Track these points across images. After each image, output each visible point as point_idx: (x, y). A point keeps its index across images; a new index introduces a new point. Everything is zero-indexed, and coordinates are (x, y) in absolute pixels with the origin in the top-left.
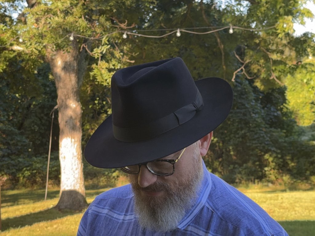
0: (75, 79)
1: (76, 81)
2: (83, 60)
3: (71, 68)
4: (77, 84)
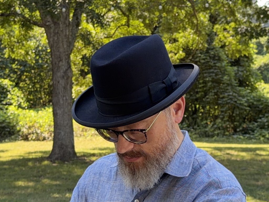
0: (67, 44)
3: (63, 34)
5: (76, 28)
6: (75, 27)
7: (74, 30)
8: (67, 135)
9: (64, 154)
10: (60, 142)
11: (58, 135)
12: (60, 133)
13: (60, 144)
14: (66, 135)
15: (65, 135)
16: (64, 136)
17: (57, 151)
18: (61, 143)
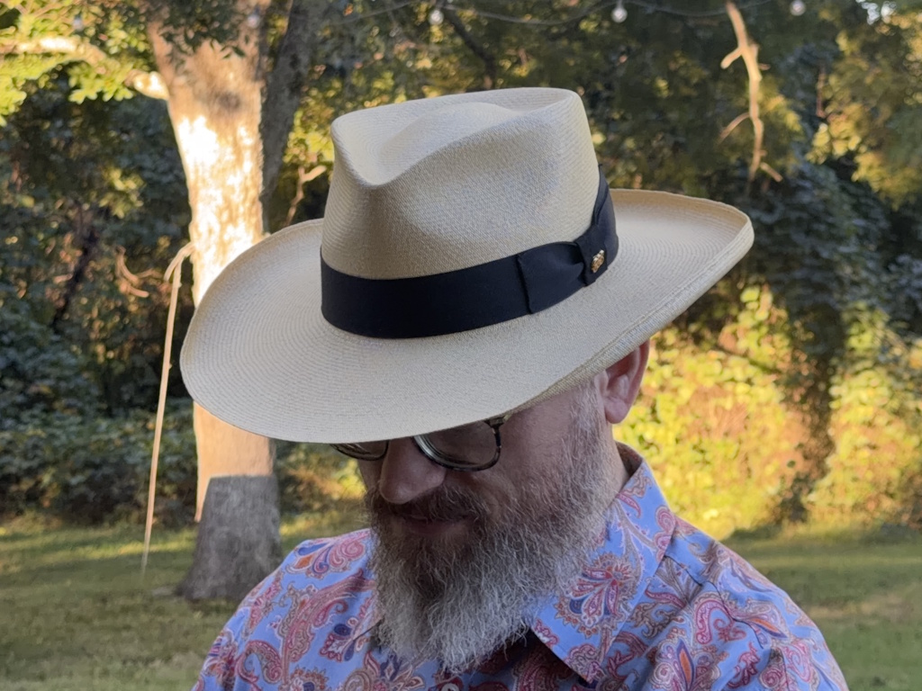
0: (255, 155)
1: (258, 163)
2: (283, 91)
4: (261, 173)
5: (290, 98)
6: (287, 93)
7: (282, 104)
8: (254, 506)
9: (238, 577)
10: (226, 529)
11: (219, 504)
12: (227, 495)
13: (225, 537)
14: (249, 504)
15: (243, 502)
16: (240, 505)
17: (213, 563)
18: (228, 534)
